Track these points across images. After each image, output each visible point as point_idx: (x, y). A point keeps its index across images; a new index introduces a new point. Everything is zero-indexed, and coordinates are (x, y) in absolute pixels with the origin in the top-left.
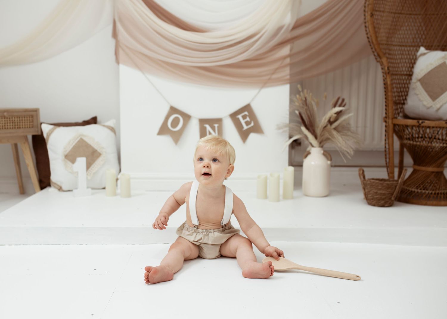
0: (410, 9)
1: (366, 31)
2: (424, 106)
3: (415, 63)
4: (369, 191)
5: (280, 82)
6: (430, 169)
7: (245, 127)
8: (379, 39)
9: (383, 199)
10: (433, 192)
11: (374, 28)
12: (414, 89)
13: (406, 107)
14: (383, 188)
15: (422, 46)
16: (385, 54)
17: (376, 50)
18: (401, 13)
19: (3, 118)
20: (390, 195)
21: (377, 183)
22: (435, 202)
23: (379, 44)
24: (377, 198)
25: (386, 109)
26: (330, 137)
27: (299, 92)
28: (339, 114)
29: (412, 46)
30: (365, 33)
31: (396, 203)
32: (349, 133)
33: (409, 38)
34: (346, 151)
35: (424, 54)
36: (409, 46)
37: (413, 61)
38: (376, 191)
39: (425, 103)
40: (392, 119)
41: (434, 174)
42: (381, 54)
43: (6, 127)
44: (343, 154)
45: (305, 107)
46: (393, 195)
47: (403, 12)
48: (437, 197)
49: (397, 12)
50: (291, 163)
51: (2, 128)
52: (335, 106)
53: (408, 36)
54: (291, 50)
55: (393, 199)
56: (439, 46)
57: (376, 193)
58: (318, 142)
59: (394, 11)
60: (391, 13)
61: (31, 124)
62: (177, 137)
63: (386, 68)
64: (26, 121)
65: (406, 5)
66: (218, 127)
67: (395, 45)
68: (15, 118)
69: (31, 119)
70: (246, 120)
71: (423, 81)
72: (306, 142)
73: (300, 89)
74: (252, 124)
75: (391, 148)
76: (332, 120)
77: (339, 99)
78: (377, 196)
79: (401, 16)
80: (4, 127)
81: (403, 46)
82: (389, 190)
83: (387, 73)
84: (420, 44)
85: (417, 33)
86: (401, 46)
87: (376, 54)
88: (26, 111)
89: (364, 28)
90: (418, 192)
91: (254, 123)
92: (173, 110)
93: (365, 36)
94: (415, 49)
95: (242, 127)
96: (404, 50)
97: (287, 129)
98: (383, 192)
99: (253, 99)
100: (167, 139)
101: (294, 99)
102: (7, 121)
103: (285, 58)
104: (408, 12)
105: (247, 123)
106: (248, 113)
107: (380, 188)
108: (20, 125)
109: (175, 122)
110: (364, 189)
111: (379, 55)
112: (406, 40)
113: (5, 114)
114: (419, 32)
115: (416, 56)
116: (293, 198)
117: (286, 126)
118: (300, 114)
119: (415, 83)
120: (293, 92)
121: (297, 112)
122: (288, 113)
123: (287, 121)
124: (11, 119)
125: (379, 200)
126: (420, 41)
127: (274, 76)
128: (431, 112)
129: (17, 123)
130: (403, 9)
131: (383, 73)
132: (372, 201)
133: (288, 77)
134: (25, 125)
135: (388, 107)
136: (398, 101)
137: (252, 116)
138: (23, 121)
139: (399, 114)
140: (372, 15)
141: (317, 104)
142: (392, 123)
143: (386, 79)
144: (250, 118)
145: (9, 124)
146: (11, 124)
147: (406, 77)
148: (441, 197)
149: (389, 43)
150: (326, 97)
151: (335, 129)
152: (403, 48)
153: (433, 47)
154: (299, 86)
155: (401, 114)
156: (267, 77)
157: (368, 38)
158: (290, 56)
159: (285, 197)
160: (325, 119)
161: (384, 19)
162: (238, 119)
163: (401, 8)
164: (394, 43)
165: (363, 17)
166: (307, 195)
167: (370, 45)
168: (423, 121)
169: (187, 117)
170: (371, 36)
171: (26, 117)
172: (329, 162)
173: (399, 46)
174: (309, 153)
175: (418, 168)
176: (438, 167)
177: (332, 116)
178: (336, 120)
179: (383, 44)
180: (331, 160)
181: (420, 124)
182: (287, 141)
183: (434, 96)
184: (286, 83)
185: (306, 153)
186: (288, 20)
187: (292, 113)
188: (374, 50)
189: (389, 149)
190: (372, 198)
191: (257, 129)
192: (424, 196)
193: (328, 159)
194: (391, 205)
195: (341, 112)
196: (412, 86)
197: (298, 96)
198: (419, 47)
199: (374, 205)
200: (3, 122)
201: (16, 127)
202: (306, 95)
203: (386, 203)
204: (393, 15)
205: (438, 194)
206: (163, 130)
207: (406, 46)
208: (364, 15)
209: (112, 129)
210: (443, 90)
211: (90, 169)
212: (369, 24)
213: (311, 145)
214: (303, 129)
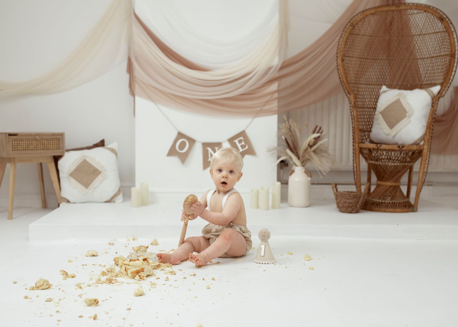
0: (374, 55)
1: (338, 72)
2: (384, 133)
3: (378, 98)
4: (340, 201)
5: (269, 112)
6: (389, 184)
7: (241, 150)
8: (349, 79)
9: (351, 207)
10: (391, 202)
11: (345, 70)
12: (377, 119)
13: (371, 134)
14: (351, 198)
15: (384, 85)
16: (354, 91)
17: (346, 88)
18: (367, 59)
19: (35, 140)
20: (356, 203)
21: (346, 194)
22: (392, 210)
23: (348, 83)
24: (346, 206)
25: (353, 136)
26: (309, 158)
27: (284, 122)
28: (317, 139)
29: (376, 85)
30: (337, 74)
31: (361, 210)
32: (326, 155)
33: (374, 78)
34: (323, 170)
35: (385, 92)
36: (374, 85)
37: (377, 97)
38: (345, 200)
39: (385, 131)
40: (359, 143)
41: (392, 187)
42: (350, 91)
43: (37, 148)
45: (290, 134)
46: (359, 204)
47: (368, 57)
48: (394, 205)
49: (363, 57)
50: (279, 179)
51: (34, 149)
52: (314, 132)
53: (372, 77)
54: (278, 87)
55: (358, 206)
56: (397, 85)
57: (345, 202)
58: (300, 162)
59: (361, 57)
60: (359, 58)
61: (57, 146)
62: (184, 158)
63: (353, 103)
64: (53, 144)
65: (370, 52)
67: (363, 84)
68: (44, 141)
69: (57, 141)
70: (241, 144)
71: (384, 113)
72: (291, 163)
73: (286, 119)
74: (247, 147)
75: (358, 167)
76: (311, 144)
77: (317, 127)
78: (346, 205)
79: (367, 60)
80: (35, 149)
81: (369, 85)
82: (355, 199)
83: (354, 107)
84: (383, 83)
85: (380, 74)
86: (367, 84)
87: (346, 91)
88: (54, 135)
89: (336, 70)
90: (379, 202)
91: (248, 146)
92: (180, 135)
93: (338, 77)
94: (378, 87)
96: (370, 88)
97: (276, 151)
98: (351, 201)
99: (248, 126)
100: (175, 160)
101: (281, 127)
102: (38, 143)
103: (273, 93)
104: (373, 58)
105: (243, 147)
106: (244, 138)
107: (348, 197)
108: (48, 147)
109: (182, 146)
110: (336, 199)
111: (348, 92)
112: (371, 80)
113: (37, 137)
114: (381, 74)
115: (379, 93)
116: (280, 208)
117: (274, 149)
118: (286, 139)
119: (378, 115)
120: (280, 121)
121: (283, 138)
122: (276, 138)
123: (275, 145)
124: (41, 142)
125: (347, 208)
126: (383, 81)
127: (265, 108)
128: (389, 138)
129: (46, 145)
130: (368, 55)
131: (350, 106)
132: (342, 208)
133: (276, 109)
134: (52, 147)
135: (355, 133)
136: (365, 129)
137: (247, 140)
138: (51, 144)
139: (366, 139)
140: (343, 60)
141: (300, 131)
142: (358, 146)
143: (353, 111)
144: (245, 142)
145: (39, 146)
146: (41, 146)
147: (372, 110)
148: (396, 205)
149: (358, 82)
150: (307, 126)
151: (314, 151)
152: (369, 86)
153: (393, 86)
154: (285, 116)
155: (368, 140)
156: (259, 109)
157: (340, 78)
158: (278, 91)
159: (274, 207)
160: (306, 144)
161: (352, 63)
162: (235, 143)
163: (367, 54)
164: (361, 82)
165: (336, 62)
166: (292, 206)
167: (342, 84)
168: (381, 145)
169: (192, 141)
170: (342, 77)
171: (53, 140)
172: (309, 179)
173: (365, 84)
174: (293, 172)
175: (380, 183)
176: (396, 182)
177: (311, 140)
178: (314, 144)
179: (352, 83)
180: (311, 177)
181: (378, 148)
182: (276, 161)
183: (391, 126)
184: (275, 114)
185: (291, 172)
186: (276, 62)
187: (279, 138)
188: (344, 88)
189: (356, 167)
190: (342, 206)
191: (251, 151)
192: (384, 205)
193: (308, 176)
194: (357, 212)
195: (319, 137)
196: (376, 117)
197: (284, 124)
198: (382, 86)
199: (344, 212)
200: (35, 144)
201: (45, 148)
202: (291, 124)
203: (353, 210)
204: (360, 60)
205: (395, 203)
206: (172, 152)
207: (371, 85)
208: (337, 60)
209: (113, 150)
210: (398, 121)
211: (91, 185)
212: (340, 67)
213: (295, 164)
214: (288, 151)
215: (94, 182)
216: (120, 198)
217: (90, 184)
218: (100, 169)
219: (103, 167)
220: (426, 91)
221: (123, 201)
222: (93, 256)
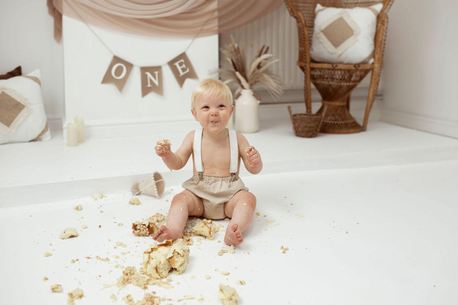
2: (329, 52)
5: (209, 32)
7: (182, 73)
12: (318, 38)
15: (319, 3)
20: (316, 127)
25: (305, 56)
26: (261, 80)
39: (329, 50)
44: (273, 94)
52: (260, 54)
54: (218, 4)
55: (318, 130)
58: (249, 84)
62: (121, 85)
66: (158, 74)
70: (182, 67)
71: (326, 32)
74: (188, 71)
76: (261, 65)
77: (264, 47)
87: (290, 9)
91: (190, 70)
92: (116, 59)
95: (179, 73)
99: (188, 48)
100: (111, 88)
103: (213, 11)
105: (184, 70)
106: (185, 60)
109: (119, 71)
110: (294, 123)
117: (216, 72)
118: (232, 61)
119: (319, 33)
121: (229, 59)
127: (206, 27)
128: (334, 57)
133: (217, 28)
137: (188, 63)
144: (186, 65)
150: (252, 46)
156: (200, 28)
158: (219, 10)
160: (255, 65)
162: (175, 66)
169: (129, 66)
172: (258, 102)
174: (240, 95)
175: (326, 102)
177: (261, 61)
180: (260, 99)
183: (336, 44)
184: (215, 34)
185: (238, 96)
191: (192, 75)
193: (257, 99)
194: (316, 136)
203: (313, 134)
206: (107, 79)
209: (36, 79)
210: (343, 40)
211: (14, 122)
213: (243, 87)
214: (238, 74)
215: (17, 119)
216: (48, 135)
217: (12, 121)
218: (23, 103)
219: (26, 99)
220: (370, 9)
221: (52, 138)
222: (72, 236)
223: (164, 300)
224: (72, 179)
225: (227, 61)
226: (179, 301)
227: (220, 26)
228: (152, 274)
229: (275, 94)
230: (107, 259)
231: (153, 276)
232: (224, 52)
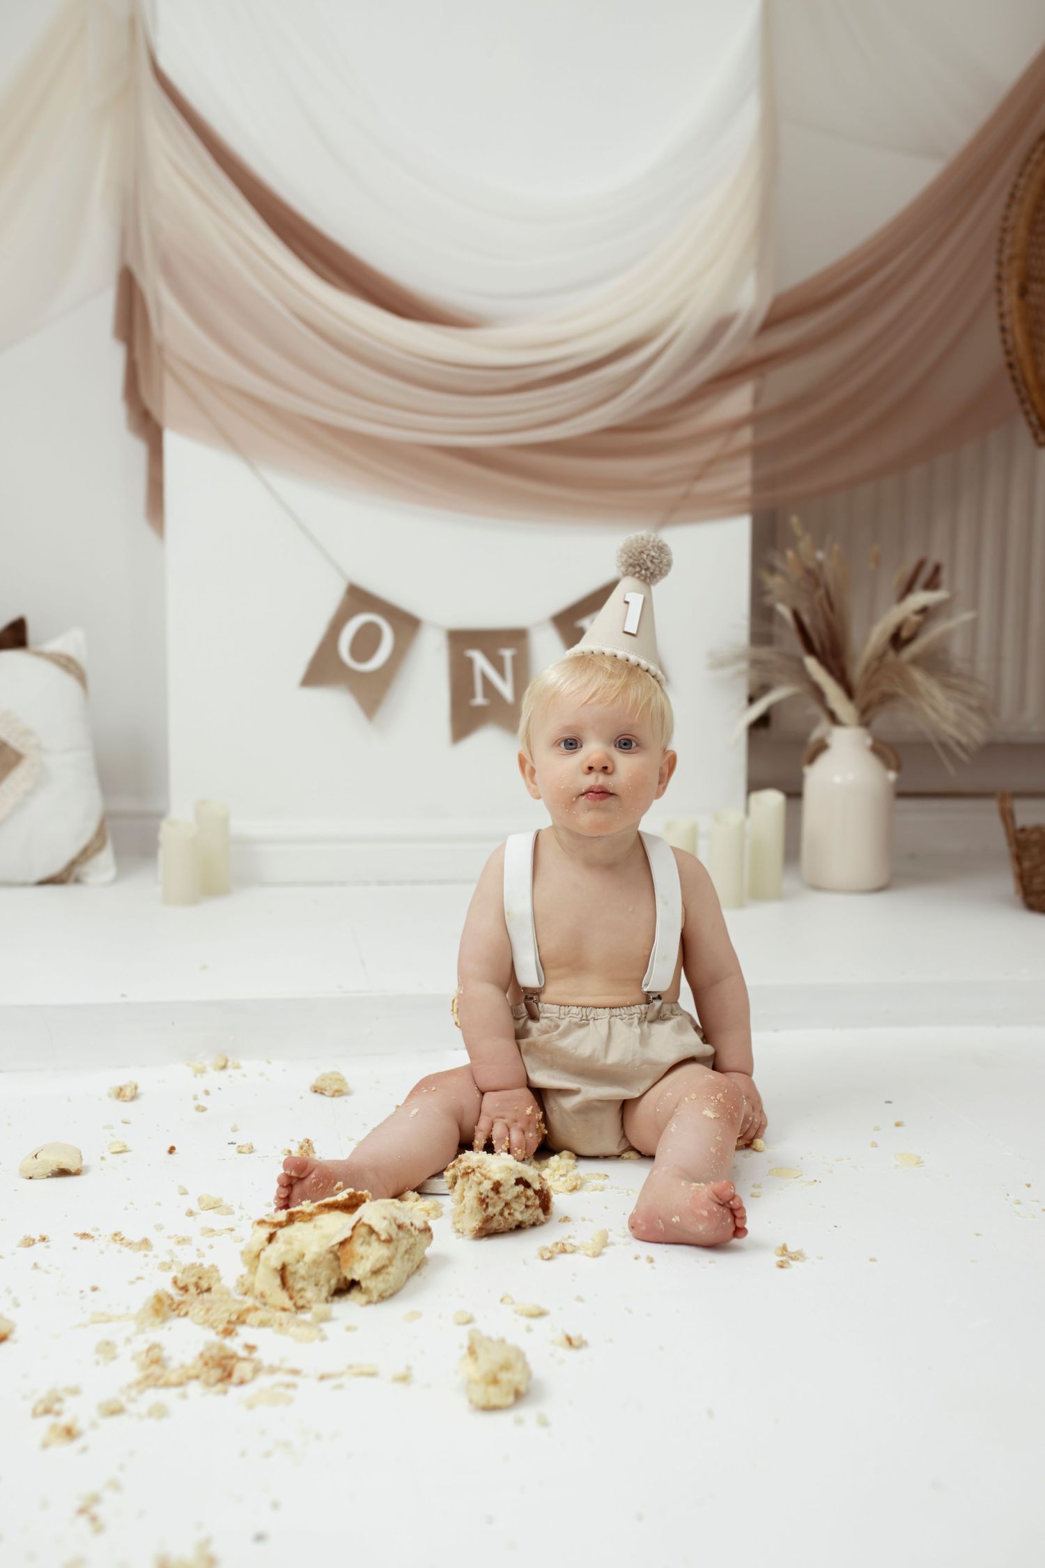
1: (1004, 342)
5: (717, 506)
17: (1035, 406)
28: (929, 613)
30: (999, 347)
32: (953, 680)
34: (952, 737)
44: (944, 746)
52: (908, 589)
54: (756, 399)
58: (856, 707)
62: (373, 693)
66: (514, 658)
73: (798, 532)
76: (903, 634)
77: (921, 565)
87: (1034, 419)
89: (997, 335)
92: (358, 598)
97: (745, 665)
100: (336, 702)
101: (773, 563)
103: (735, 426)
109: (366, 642)
110: (1018, 858)
111: (1042, 425)
116: (780, 895)
117: (738, 658)
118: (795, 615)
121: (785, 610)
127: (705, 487)
133: (746, 491)
140: (1023, 292)
150: (877, 561)
151: (916, 662)
156: (680, 490)
157: (1011, 366)
158: (754, 419)
159: (755, 894)
160: (882, 633)
165: (995, 298)
166: (817, 888)
167: (1017, 389)
169: (406, 624)
170: (1020, 361)
172: (892, 776)
174: (822, 747)
177: (904, 619)
178: (918, 632)
180: (898, 768)
184: (740, 513)
185: (813, 748)
186: (749, 297)
187: (761, 611)
188: (1028, 406)
193: (888, 765)
206: (323, 669)
208: (999, 291)
209: (67, 664)
212: (1013, 321)
213: (834, 718)
214: (811, 664)
216: (103, 865)
218: (14, 743)
219: (28, 733)
221: (116, 879)
222: (63, 1173)
223: (272, 1370)
224: (123, 996)
225: (781, 617)
226: (322, 1378)
227: (759, 484)
228: (268, 1292)
229: (952, 744)
230: (146, 1243)
231: (270, 1301)
232: (774, 582)
